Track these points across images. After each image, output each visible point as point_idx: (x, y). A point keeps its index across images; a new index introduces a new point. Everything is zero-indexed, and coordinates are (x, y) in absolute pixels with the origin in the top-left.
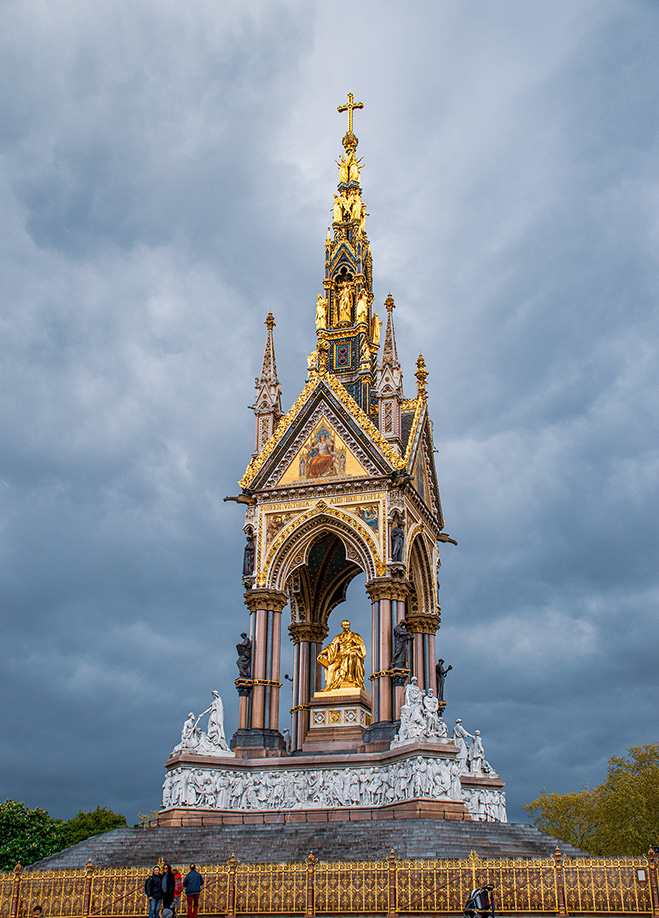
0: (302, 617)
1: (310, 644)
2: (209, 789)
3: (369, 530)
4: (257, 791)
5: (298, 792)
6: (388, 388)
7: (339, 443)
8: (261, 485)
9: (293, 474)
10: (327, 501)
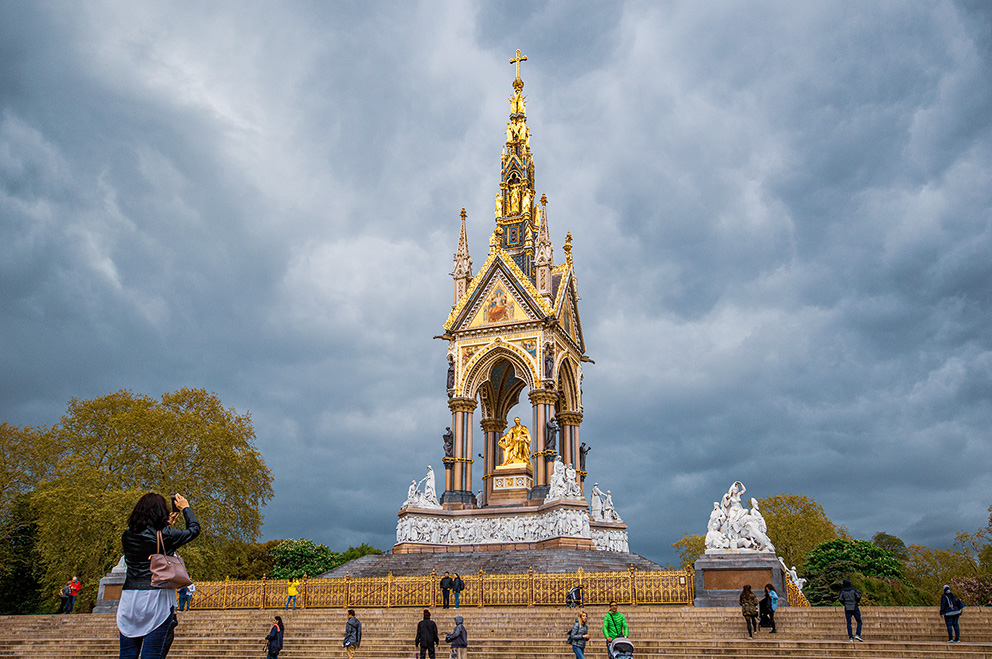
0: (489, 415)
1: (495, 433)
2: (426, 530)
3: (530, 357)
4: (458, 531)
5: (484, 532)
6: (542, 259)
8: (458, 328)
9: (479, 320)
10: (502, 338)
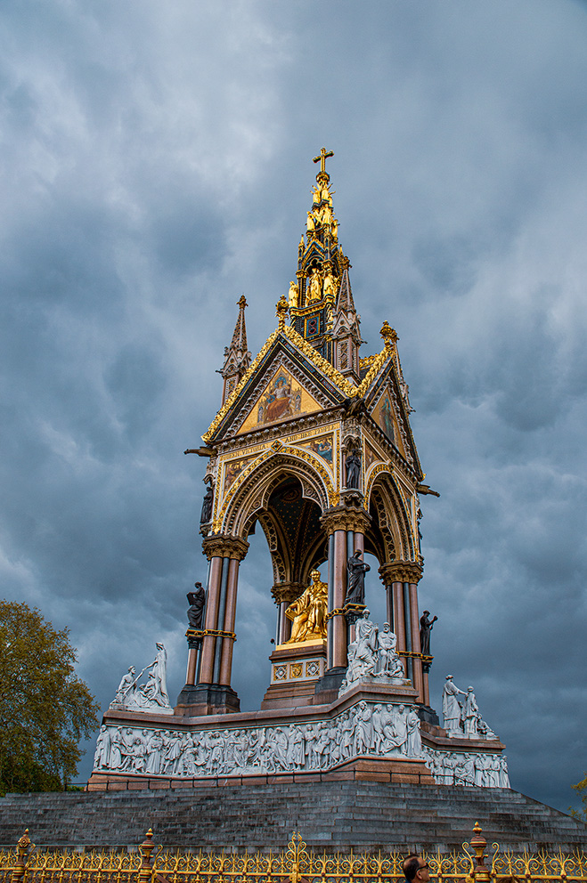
0: (282, 578)
2: (138, 750)
3: (323, 462)
4: (196, 754)
5: (237, 754)
6: (343, 330)
7: (296, 385)
8: (221, 436)
9: (252, 421)
10: (282, 441)
